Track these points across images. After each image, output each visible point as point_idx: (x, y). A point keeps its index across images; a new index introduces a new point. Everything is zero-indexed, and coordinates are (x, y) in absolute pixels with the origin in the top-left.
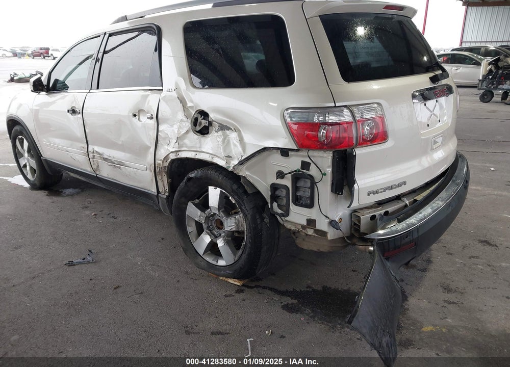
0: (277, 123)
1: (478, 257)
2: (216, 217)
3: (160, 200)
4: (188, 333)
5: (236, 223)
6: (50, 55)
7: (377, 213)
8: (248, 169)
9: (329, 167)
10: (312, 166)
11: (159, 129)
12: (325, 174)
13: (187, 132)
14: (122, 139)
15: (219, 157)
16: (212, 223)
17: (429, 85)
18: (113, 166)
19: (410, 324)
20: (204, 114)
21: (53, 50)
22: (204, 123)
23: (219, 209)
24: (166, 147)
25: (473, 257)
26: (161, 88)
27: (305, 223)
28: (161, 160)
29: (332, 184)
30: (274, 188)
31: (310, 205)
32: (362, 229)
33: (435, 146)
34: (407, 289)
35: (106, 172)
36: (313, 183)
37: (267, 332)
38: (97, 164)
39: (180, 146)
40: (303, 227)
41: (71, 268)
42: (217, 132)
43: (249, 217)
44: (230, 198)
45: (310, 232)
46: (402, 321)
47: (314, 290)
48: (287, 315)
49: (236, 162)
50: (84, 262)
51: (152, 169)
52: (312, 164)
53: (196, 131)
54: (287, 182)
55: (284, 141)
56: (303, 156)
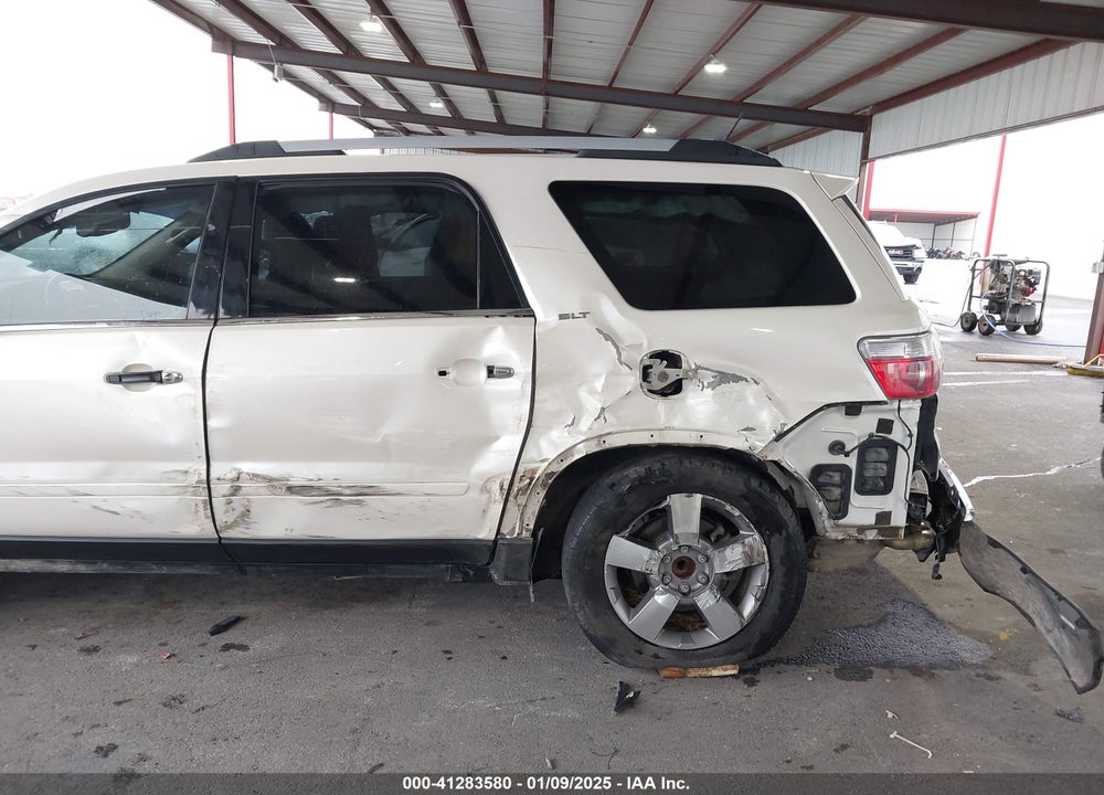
5: (744, 553)
8: (786, 447)
9: (916, 422)
10: (898, 425)
13: (629, 395)
15: (723, 433)
16: (667, 568)
18: (332, 503)
20: (672, 359)
22: (671, 374)
23: (700, 535)
24: (560, 431)
27: (872, 521)
28: (541, 461)
30: (819, 472)
31: (886, 490)
38: (242, 509)
40: (864, 529)
42: (708, 387)
44: (729, 508)
49: (768, 436)
51: (500, 485)
52: (899, 422)
53: (653, 392)
54: (850, 458)
56: (884, 412)
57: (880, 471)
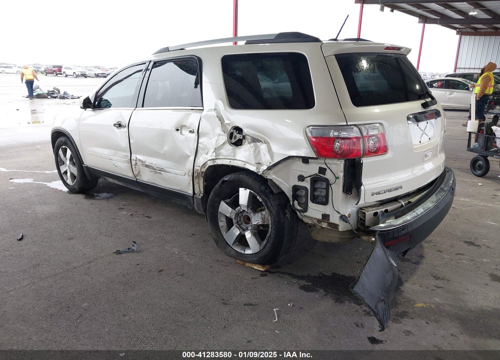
0: (301, 137)
1: (463, 255)
2: (245, 214)
3: (195, 201)
4: (224, 304)
5: (262, 218)
6: (62, 73)
7: (379, 211)
8: (275, 173)
9: (341, 172)
10: (328, 171)
11: (199, 141)
12: (338, 178)
13: (224, 144)
14: (166, 148)
15: (250, 164)
16: (240, 219)
17: (421, 110)
18: (154, 172)
19: (405, 301)
20: (239, 130)
21: (66, 68)
22: (239, 136)
23: (248, 206)
24: (204, 156)
25: (459, 254)
26: (202, 108)
27: (320, 217)
28: (199, 167)
29: (344, 186)
30: (296, 189)
31: (325, 203)
32: (367, 224)
33: (426, 159)
34: (403, 277)
35: (147, 177)
36: (328, 184)
37: (289, 305)
38: (138, 170)
39: (217, 155)
40: (319, 221)
41: (119, 256)
42: (249, 143)
43: (274, 212)
44: (258, 197)
45: (325, 225)
46: (399, 299)
47: (325, 276)
48: (304, 293)
49: (265, 167)
50: (129, 250)
51: (191, 174)
52: (328, 169)
53: (232, 143)
54: (307, 184)
55: (306, 151)
56: (321, 163)
57: (323, 193)
